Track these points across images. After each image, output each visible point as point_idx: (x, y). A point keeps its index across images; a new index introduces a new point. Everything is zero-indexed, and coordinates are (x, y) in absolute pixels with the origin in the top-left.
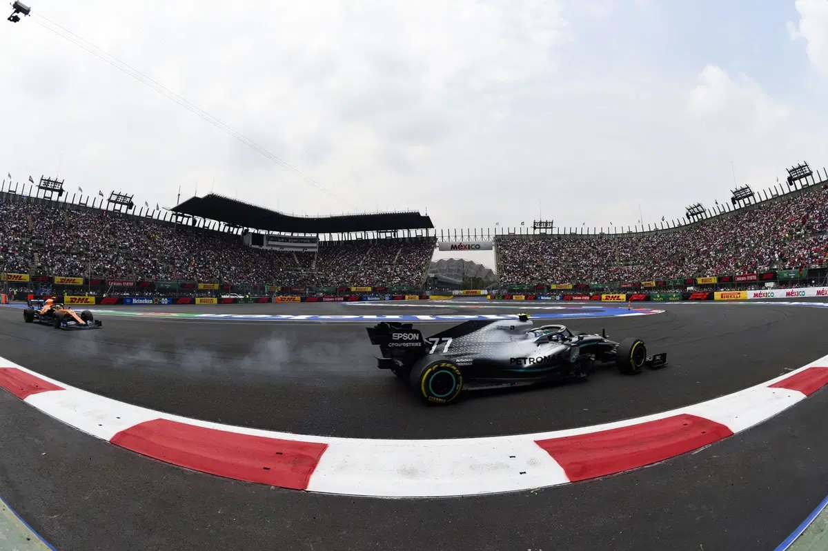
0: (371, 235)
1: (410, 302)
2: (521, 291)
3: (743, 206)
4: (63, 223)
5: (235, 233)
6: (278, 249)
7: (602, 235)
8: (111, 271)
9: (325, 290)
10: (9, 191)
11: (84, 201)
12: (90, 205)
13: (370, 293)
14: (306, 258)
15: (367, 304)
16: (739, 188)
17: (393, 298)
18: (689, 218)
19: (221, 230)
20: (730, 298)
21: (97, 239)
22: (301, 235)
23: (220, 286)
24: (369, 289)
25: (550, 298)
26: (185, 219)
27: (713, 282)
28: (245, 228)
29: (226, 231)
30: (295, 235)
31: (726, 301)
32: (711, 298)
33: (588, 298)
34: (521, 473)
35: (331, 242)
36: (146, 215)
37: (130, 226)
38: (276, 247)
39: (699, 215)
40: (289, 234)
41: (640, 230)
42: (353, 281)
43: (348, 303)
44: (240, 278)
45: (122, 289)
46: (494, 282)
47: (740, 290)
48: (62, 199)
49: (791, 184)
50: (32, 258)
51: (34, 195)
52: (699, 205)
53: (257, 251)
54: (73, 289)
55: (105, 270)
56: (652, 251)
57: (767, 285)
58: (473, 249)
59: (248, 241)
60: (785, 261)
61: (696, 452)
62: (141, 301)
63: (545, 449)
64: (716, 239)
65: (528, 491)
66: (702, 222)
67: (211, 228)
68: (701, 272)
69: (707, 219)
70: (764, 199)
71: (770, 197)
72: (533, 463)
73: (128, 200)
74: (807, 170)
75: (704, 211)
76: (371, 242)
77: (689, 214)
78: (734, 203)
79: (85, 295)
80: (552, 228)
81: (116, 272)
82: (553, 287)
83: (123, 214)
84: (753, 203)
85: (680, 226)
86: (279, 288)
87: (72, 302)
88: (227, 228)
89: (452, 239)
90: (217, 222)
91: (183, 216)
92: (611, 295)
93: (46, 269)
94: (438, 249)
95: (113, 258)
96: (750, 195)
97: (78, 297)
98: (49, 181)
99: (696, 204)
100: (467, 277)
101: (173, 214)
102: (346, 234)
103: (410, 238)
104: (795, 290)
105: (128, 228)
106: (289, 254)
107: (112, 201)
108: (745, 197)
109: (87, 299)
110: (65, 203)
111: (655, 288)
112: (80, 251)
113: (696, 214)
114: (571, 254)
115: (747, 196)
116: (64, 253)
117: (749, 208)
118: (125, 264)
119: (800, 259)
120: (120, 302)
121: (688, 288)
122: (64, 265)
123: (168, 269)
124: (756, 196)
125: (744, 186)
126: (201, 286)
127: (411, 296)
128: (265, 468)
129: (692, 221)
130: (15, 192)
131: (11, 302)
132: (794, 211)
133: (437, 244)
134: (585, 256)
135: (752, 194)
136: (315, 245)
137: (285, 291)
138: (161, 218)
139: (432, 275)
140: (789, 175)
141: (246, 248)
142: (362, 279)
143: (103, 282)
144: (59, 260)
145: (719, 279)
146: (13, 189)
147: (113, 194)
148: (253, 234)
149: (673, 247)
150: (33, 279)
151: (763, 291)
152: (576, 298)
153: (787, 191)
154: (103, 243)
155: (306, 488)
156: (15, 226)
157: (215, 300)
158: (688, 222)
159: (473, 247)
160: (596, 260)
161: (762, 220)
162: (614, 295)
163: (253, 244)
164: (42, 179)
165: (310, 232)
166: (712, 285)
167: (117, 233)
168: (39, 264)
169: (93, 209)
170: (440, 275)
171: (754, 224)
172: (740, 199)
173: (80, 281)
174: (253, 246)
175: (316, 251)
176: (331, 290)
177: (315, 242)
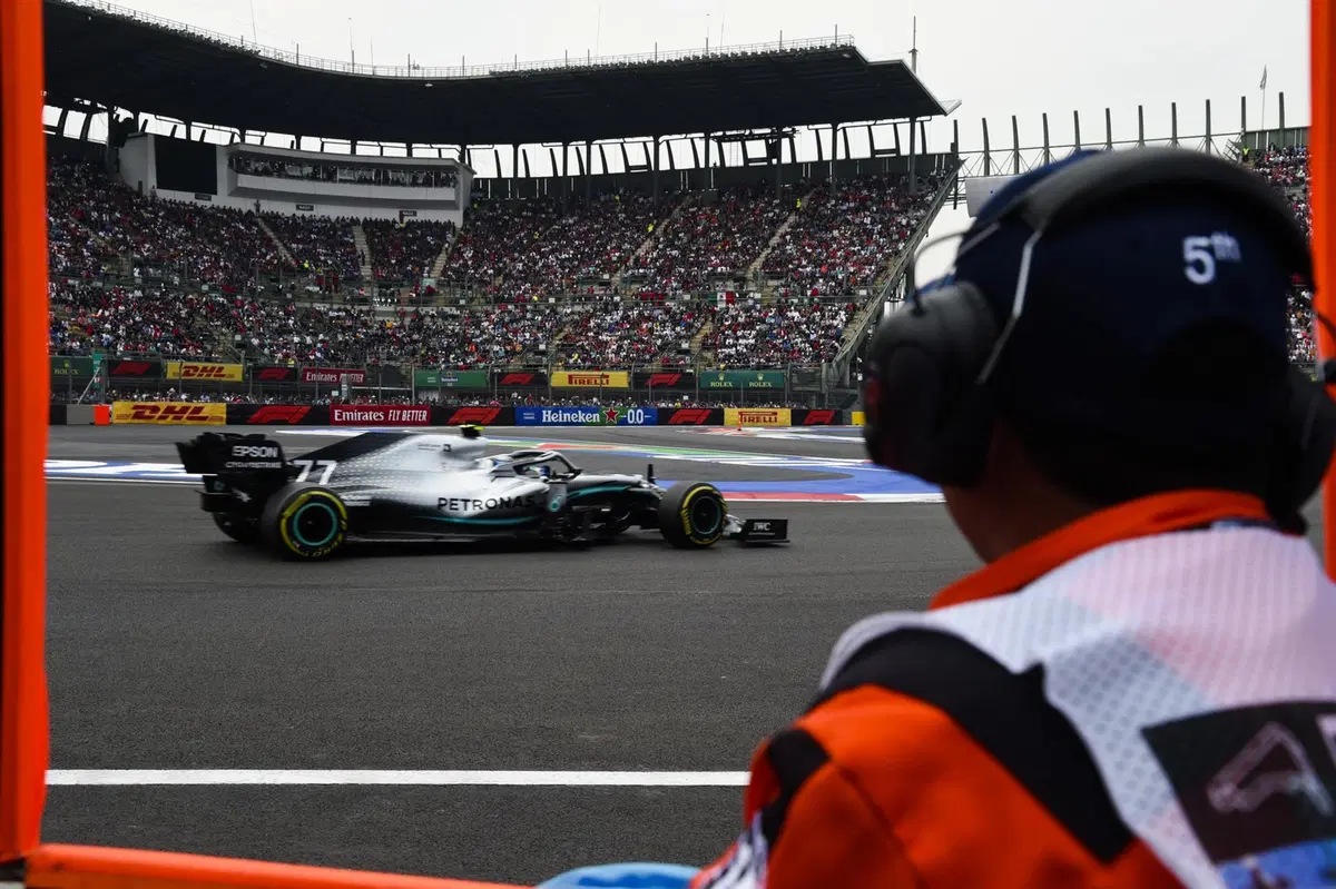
6: (287, 209)
9: (450, 382)
14: (405, 248)
24: (621, 381)
35: (519, 184)
38: (281, 199)
42: (567, 347)
53: (176, 213)
59: (141, 171)
76: (685, 184)
106: (335, 233)
136: (446, 194)
141: (128, 199)
142: (604, 337)
148: (165, 139)
163: (161, 185)
165: (430, 140)
174: (165, 195)
175: (457, 218)
176: (478, 378)
177: (448, 182)
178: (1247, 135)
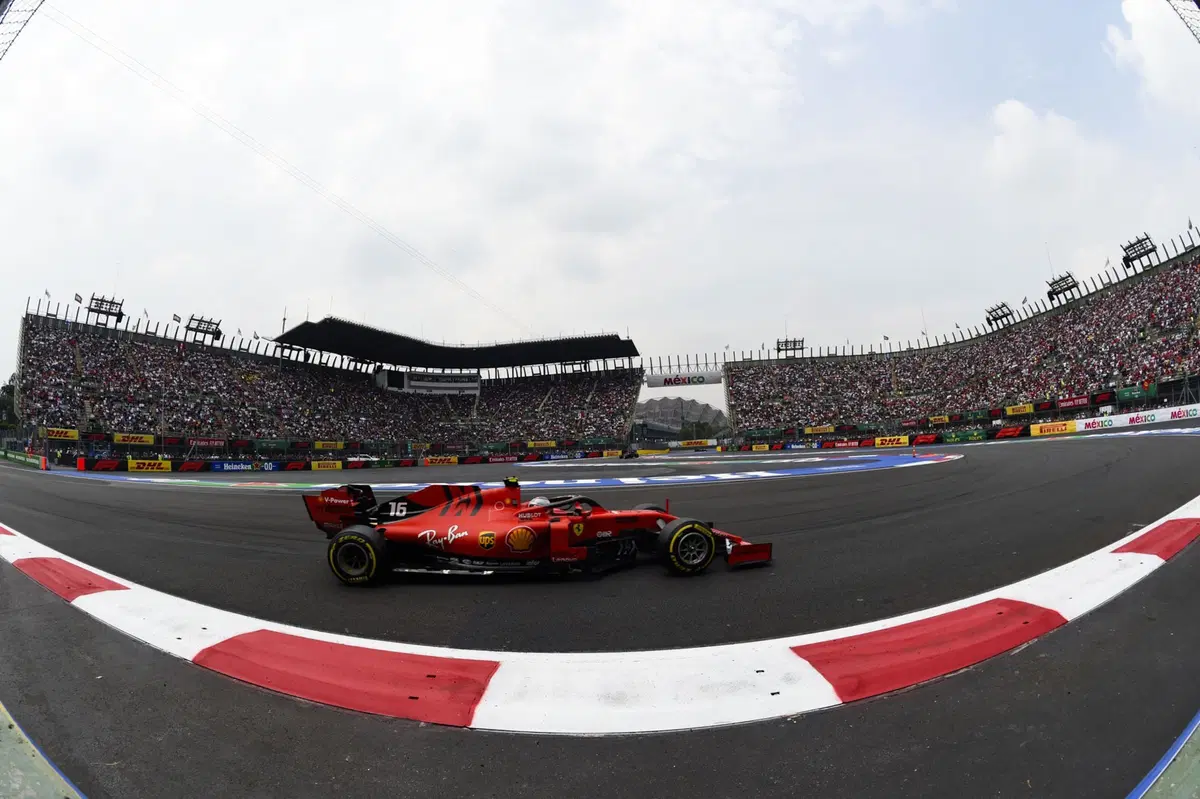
0: (553, 369)
1: (610, 460)
2: (762, 439)
3: (1064, 302)
4: (125, 360)
5: (364, 370)
6: (424, 392)
7: (872, 355)
8: (192, 425)
9: (491, 447)
10: (48, 314)
11: (152, 329)
12: (161, 334)
13: (553, 449)
14: (462, 403)
15: (550, 464)
16: (1057, 278)
17: (585, 455)
18: (991, 324)
19: (345, 367)
20: (1052, 432)
21: (172, 381)
22: (456, 371)
23: (345, 444)
24: (553, 444)
25: (804, 447)
26: (294, 353)
27: (1028, 411)
28: (378, 364)
29: (351, 368)
30: (447, 371)
31: (1047, 437)
32: (1026, 433)
33: (857, 443)
34: (773, 694)
35: (498, 381)
36: (240, 348)
37: (217, 363)
38: (422, 389)
39: (1004, 319)
40: (438, 371)
41: (924, 345)
42: (529, 434)
43: (524, 464)
44: (373, 433)
45: (209, 451)
46: (724, 428)
47: (1067, 420)
48: (121, 326)
49: (1128, 266)
50: (81, 407)
51: (82, 320)
52: (1004, 305)
53: (394, 394)
54: (140, 451)
55: (184, 424)
56: (943, 373)
57: (1102, 409)
58: (695, 383)
59: (383, 381)
60: (1125, 374)
61: (1016, 651)
62: (236, 467)
63: (806, 658)
64: (1029, 351)
65: (784, 719)
66: (1008, 328)
67: (330, 365)
68: (1011, 398)
69: (1016, 323)
70: (1092, 290)
71: (1100, 287)
72: (789, 679)
73: (214, 327)
74: (1149, 244)
75: (1011, 314)
76: (553, 379)
77: (991, 318)
78: (1052, 299)
79: (156, 458)
80: (802, 349)
81: (200, 427)
82: (808, 431)
83: (207, 346)
84: (1077, 296)
85: (979, 336)
86: (428, 445)
87: (139, 467)
88: (353, 364)
89: (666, 370)
90: (339, 357)
91: (292, 349)
92: (888, 439)
93: (102, 423)
94: (646, 384)
95: (195, 407)
96: (1073, 286)
97: (147, 462)
98: (102, 300)
99: (1000, 305)
100: (688, 423)
101: (277, 347)
102: (518, 369)
103: (607, 372)
104: (1141, 414)
105: (214, 366)
106: (440, 399)
107: (192, 329)
108: (1066, 289)
109: (160, 464)
110: (126, 332)
111: (948, 426)
112: (150, 399)
113: (1001, 318)
114: (831, 383)
115: (1069, 288)
116: (126, 400)
117: (1072, 305)
118: (212, 415)
119: (1145, 369)
120: (206, 468)
121: (994, 422)
122: (126, 417)
123: (272, 423)
124: (1082, 287)
125: (1064, 275)
126: (319, 445)
127: (610, 451)
128: (411, 698)
129: (995, 329)
130: (55, 316)
131: (53, 467)
132: (1135, 304)
133: (645, 378)
134: (851, 386)
135: (1075, 285)
136: (475, 385)
137: (437, 449)
138: (261, 352)
139: (641, 422)
140: (1125, 254)
141: (380, 391)
142: (542, 430)
143: (182, 441)
144: (119, 410)
145: (1037, 407)
146: (52, 311)
147: (192, 319)
148: (390, 371)
149: (970, 367)
150: (84, 436)
151: (1097, 419)
152: (839, 445)
153: (1123, 277)
154: (180, 387)
155: (470, 724)
156: (56, 363)
157: (339, 464)
158: (989, 330)
159: (695, 380)
160: (866, 390)
161: (1092, 320)
162: (892, 438)
163: (390, 385)
164: (93, 299)
165: (467, 368)
166: (1027, 416)
167: (199, 373)
168: (92, 416)
169: (165, 339)
170: (650, 421)
171: (1081, 327)
172: (1060, 292)
173: (149, 439)
174: (390, 389)
175: (478, 393)
176: (500, 447)
177: (475, 381)
178: (726, 363)
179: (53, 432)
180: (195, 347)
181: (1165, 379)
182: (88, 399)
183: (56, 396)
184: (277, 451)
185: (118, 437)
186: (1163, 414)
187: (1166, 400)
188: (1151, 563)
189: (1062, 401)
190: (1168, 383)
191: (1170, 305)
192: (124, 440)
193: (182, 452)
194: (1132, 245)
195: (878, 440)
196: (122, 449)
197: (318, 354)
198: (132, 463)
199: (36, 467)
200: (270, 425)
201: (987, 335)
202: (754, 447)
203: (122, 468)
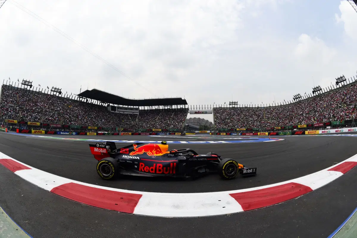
0: (161, 107)
1: (177, 136)
2: (224, 131)
3: (317, 94)
4: (32, 99)
5: (104, 105)
6: (122, 113)
7: (258, 107)
8: (52, 120)
9: (142, 130)
10: (9, 85)
11: (40, 90)
12: (43, 92)
13: (160, 132)
14: (134, 116)
15: (159, 136)
16: (315, 87)
17: (170, 134)
18: (295, 100)
19: (98, 104)
20: (312, 134)
21: (46, 106)
22: (132, 107)
23: (97, 128)
24: (160, 130)
25: (236, 134)
26: (83, 99)
28: (108, 104)
29: (100, 105)
30: (129, 107)
31: (310, 135)
32: (304, 133)
33: (252, 134)
34: (223, 207)
35: (144, 110)
36: (67, 97)
37: (60, 101)
39: (299, 99)
40: (127, 106)
41: (274, 105)
42: (153, 127)
43: (151, 136)
44: (106, 125)
45: (56, 128)
46: (212, 128)
47: (316, 130)
48: (31, 89)
49: (337, 85)
50: (18, 113)
51: (20, 87)
52: (299, 94)
53: (113, 113)
54: (36, 127)
55: (49, 120)
56: (279, 114)
57: (327, 127)
58: (204, 113)
59: (110, 109)
60: (335, 117)
61: (297, 198)
63: (234, 197)
64: (306, 109)
65: (226, 215)
66: (300, 101)
67: (94, 103)
68: (300, 123)
69: (302, 100)
70: (326, 91)
71: (328, 90)
73: (59, 90)
74: (344, 78)
75: (301, 97)
76: (161, 110)
77: (295, 98)
78: (313, 93)
79: (40, 130)
80: (237, 105)
81: (54, 121)
82: (238, 129)
83: (57, 96)
84: (321, 93)
85: (291, 103)
86: (122, 129)
87: (35, 132)
88: (101, 103)
89: (195, 109)
90: (97, 101)
92: (262, 133)
93: (24, 119)
94: (189, 113)
95: (53, 115)
97: (37, 131)
98: (26, 81)
99: (298, 94)
100: (201, 125)
101: (78, 97)
102: (151, 107)
103: (178, 109)
104: (339, 129)
105: (59, 102)
106: (127, 115)
107: (53, 91)
108: (318, 91)
109: (41, 132)
110: (33, 91)
111: (280, 130)
112: (39, 112)
113: (298, 98)
114: (245, 115)
116: (32, 112)
117: (320, 96)
118: (58, 117)
119: (341, 116)
120: (55, 133)
121: (294, 130)
122: (32, 117)
124: (323, 90)
125: (318, 86)
126: (89, 128)
127: (178, 133)
128: (116, 204)
129: (296, 101)
130: (12, 85)
131: (9, 131)
132: (339, 96)
133: (189, 111)
134: (251, 117)
135: (321, 89)
137: (125, 130)
138: (73, 98)
139: (187, 124)
140: (336, 81)
141: (109, 112)
142: (157, 126)
143: (48, 125)
144: (30, 115)
145: (307, 126)
147: (53, 88)
148: (112, 106)
149: (288, 112)
150: (19, 122)
151: (326, 130)
152: (247, 134)
153: (335, 88)
154: (48, 108)
155: (133, 213)
156: (11, 100)
157: (95, 134)
158: (294, 102)
160: (256, 118)
161: (325, 100)
162: (263, 133)
163: (112, 110)
164: (23, 81)
165: (135, 106)
166: (304, 128)
167: (54, 104)
168: (22, 116)
169: (44, 94)
170: (190, 124)
171: (322, 102)
172: (316, 91)
173: (38, 124)
175: (138, 114)
176: (144, 130)
177: (138, 110)
178: (214, 108)
179: (10, 121)
180: (54, 96)
181: (347, 119)
182: (20, 111)
183: (11, 110)
184: (77, 129)
185: (29, 123)
186: (346, 130)
187: (347, 126)
188: (339, 174)
189: (315, 124)
190: (348, 121)
191: (350, 97)
192: (31, 124)
193: (48, 128)
194: (339, 78)
195: (259, 133)
196: (30, 127)
197: (90, 100)
198: (33, 131)
199: (4, 131)
200: (75, 121)
201: (293, 103)
202: (221, 134)
203: (30, 132)
